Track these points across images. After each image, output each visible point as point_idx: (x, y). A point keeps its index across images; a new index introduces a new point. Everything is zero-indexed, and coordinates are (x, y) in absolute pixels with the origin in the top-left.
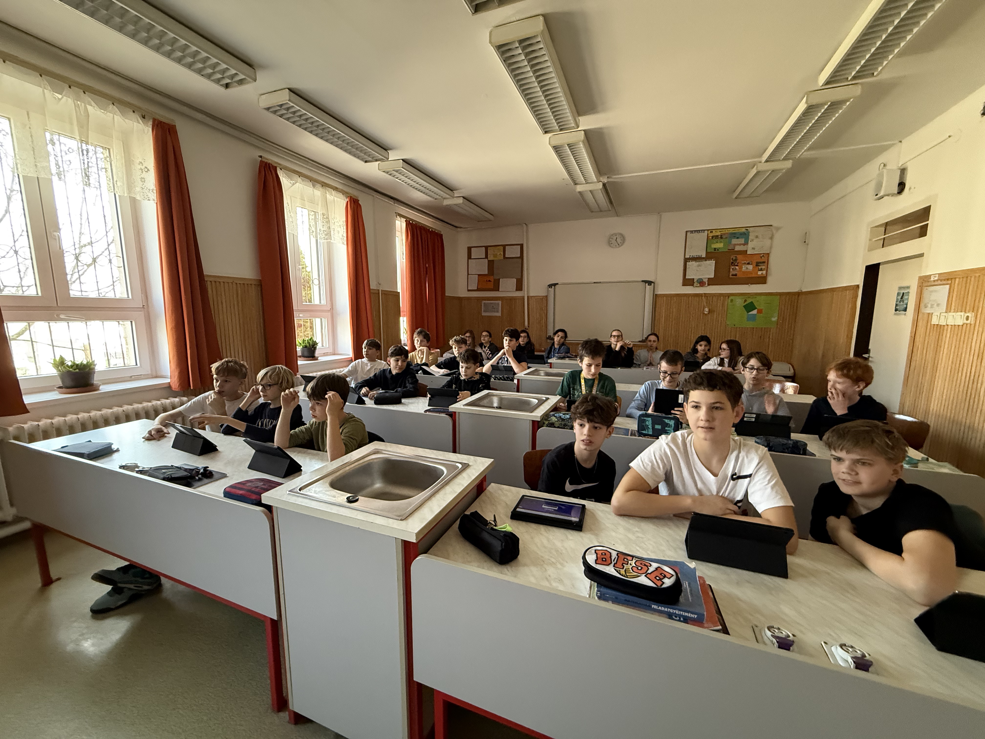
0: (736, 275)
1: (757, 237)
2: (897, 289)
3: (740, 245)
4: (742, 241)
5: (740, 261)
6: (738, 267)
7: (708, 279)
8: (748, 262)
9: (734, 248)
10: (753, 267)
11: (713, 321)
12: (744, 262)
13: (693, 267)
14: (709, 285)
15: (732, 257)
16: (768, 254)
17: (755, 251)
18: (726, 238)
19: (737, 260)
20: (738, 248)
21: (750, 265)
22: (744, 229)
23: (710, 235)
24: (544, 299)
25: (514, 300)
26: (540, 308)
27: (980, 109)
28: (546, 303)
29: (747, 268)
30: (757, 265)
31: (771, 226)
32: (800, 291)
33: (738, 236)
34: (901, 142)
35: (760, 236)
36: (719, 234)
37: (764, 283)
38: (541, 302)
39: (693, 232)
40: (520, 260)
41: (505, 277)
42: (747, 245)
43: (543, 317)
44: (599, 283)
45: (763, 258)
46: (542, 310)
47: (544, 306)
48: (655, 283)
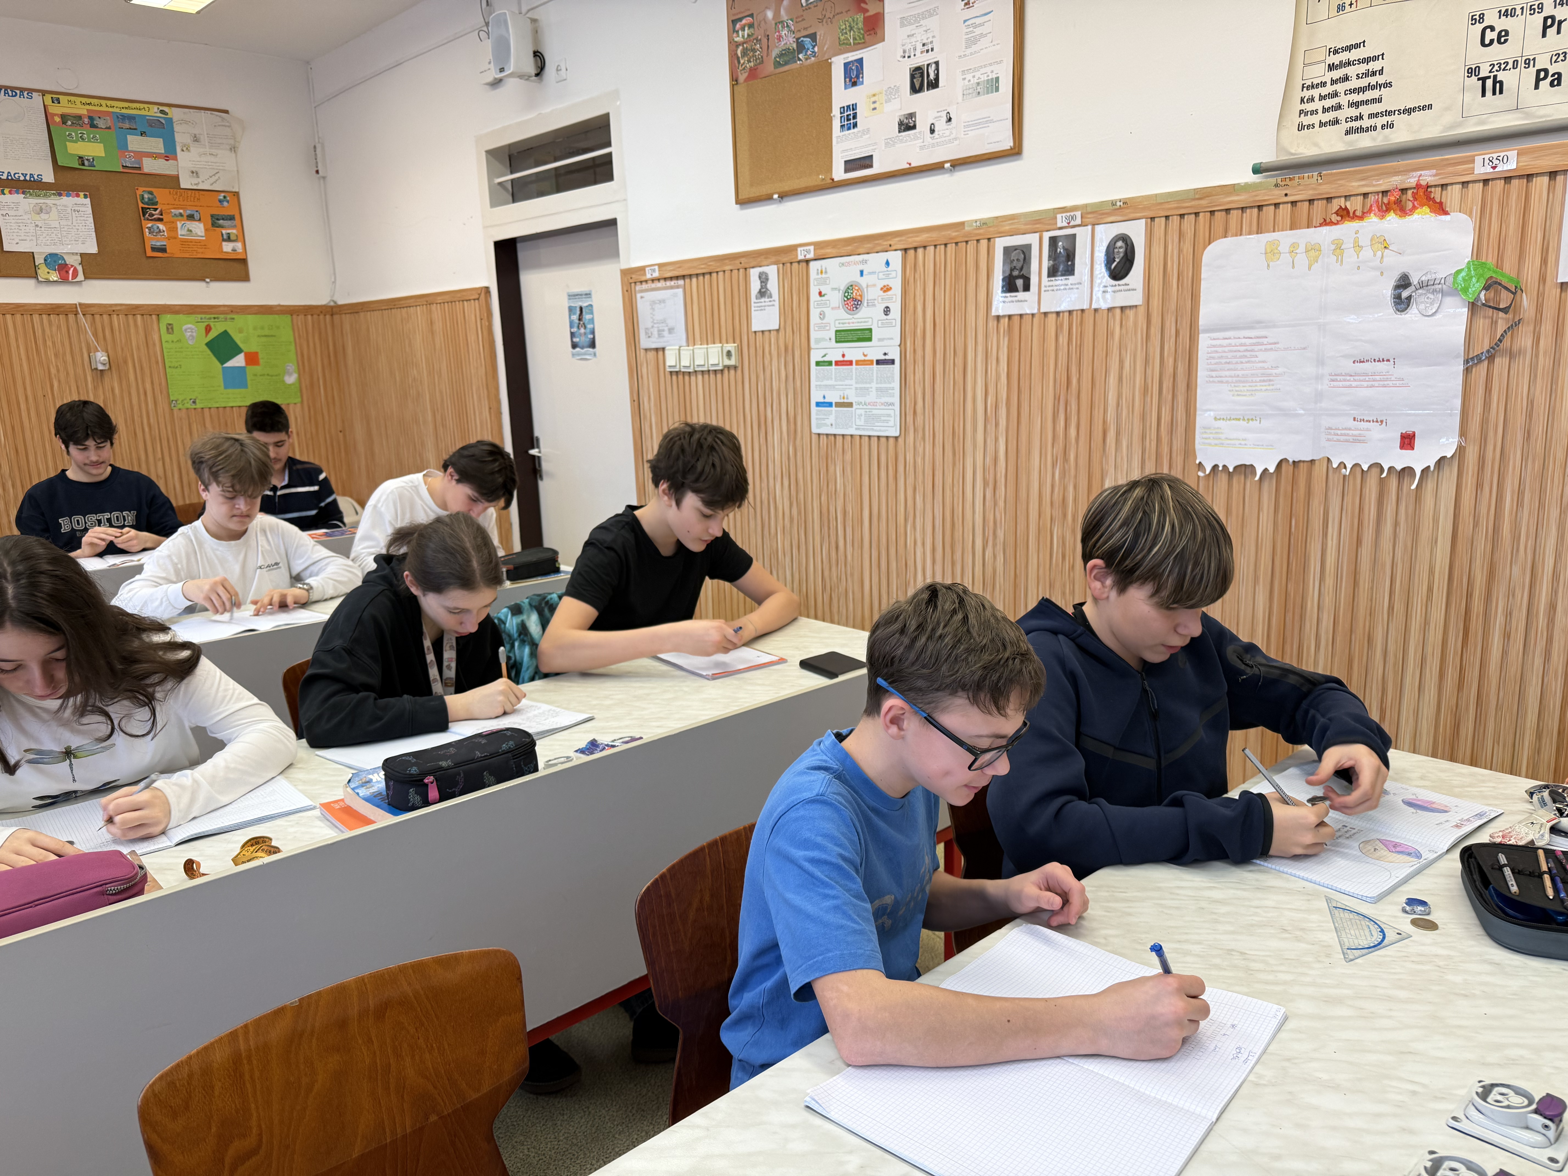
0: (163, 250)
2: (566, 298)
3: (155, 156)
4: (156, 145)
5: (164, 207)
6: (164, 225)
7: (79, 258)
8: (189, 212)
9: (141, 162)
10: (206, 230)
11: (130, 393)
12: (177, 212)
13: (21, 212)
14: (86, 278)
15: (139, 192)
16: (236, 194)
17: (200, 180)
18: (109, 128)
19: (156, 203)
20: (150, 166)
21: (197, 223)
22: (156, 110)
23: (52, 110)
29: (190, 231)
30: (215, 224)
31: (227, 112)
32: (331, 304)
33: (142, 128)
35: (204, 139)
36: (84, 113)
37: (244, 277)
42: (175, 159)
45: (226, 204)
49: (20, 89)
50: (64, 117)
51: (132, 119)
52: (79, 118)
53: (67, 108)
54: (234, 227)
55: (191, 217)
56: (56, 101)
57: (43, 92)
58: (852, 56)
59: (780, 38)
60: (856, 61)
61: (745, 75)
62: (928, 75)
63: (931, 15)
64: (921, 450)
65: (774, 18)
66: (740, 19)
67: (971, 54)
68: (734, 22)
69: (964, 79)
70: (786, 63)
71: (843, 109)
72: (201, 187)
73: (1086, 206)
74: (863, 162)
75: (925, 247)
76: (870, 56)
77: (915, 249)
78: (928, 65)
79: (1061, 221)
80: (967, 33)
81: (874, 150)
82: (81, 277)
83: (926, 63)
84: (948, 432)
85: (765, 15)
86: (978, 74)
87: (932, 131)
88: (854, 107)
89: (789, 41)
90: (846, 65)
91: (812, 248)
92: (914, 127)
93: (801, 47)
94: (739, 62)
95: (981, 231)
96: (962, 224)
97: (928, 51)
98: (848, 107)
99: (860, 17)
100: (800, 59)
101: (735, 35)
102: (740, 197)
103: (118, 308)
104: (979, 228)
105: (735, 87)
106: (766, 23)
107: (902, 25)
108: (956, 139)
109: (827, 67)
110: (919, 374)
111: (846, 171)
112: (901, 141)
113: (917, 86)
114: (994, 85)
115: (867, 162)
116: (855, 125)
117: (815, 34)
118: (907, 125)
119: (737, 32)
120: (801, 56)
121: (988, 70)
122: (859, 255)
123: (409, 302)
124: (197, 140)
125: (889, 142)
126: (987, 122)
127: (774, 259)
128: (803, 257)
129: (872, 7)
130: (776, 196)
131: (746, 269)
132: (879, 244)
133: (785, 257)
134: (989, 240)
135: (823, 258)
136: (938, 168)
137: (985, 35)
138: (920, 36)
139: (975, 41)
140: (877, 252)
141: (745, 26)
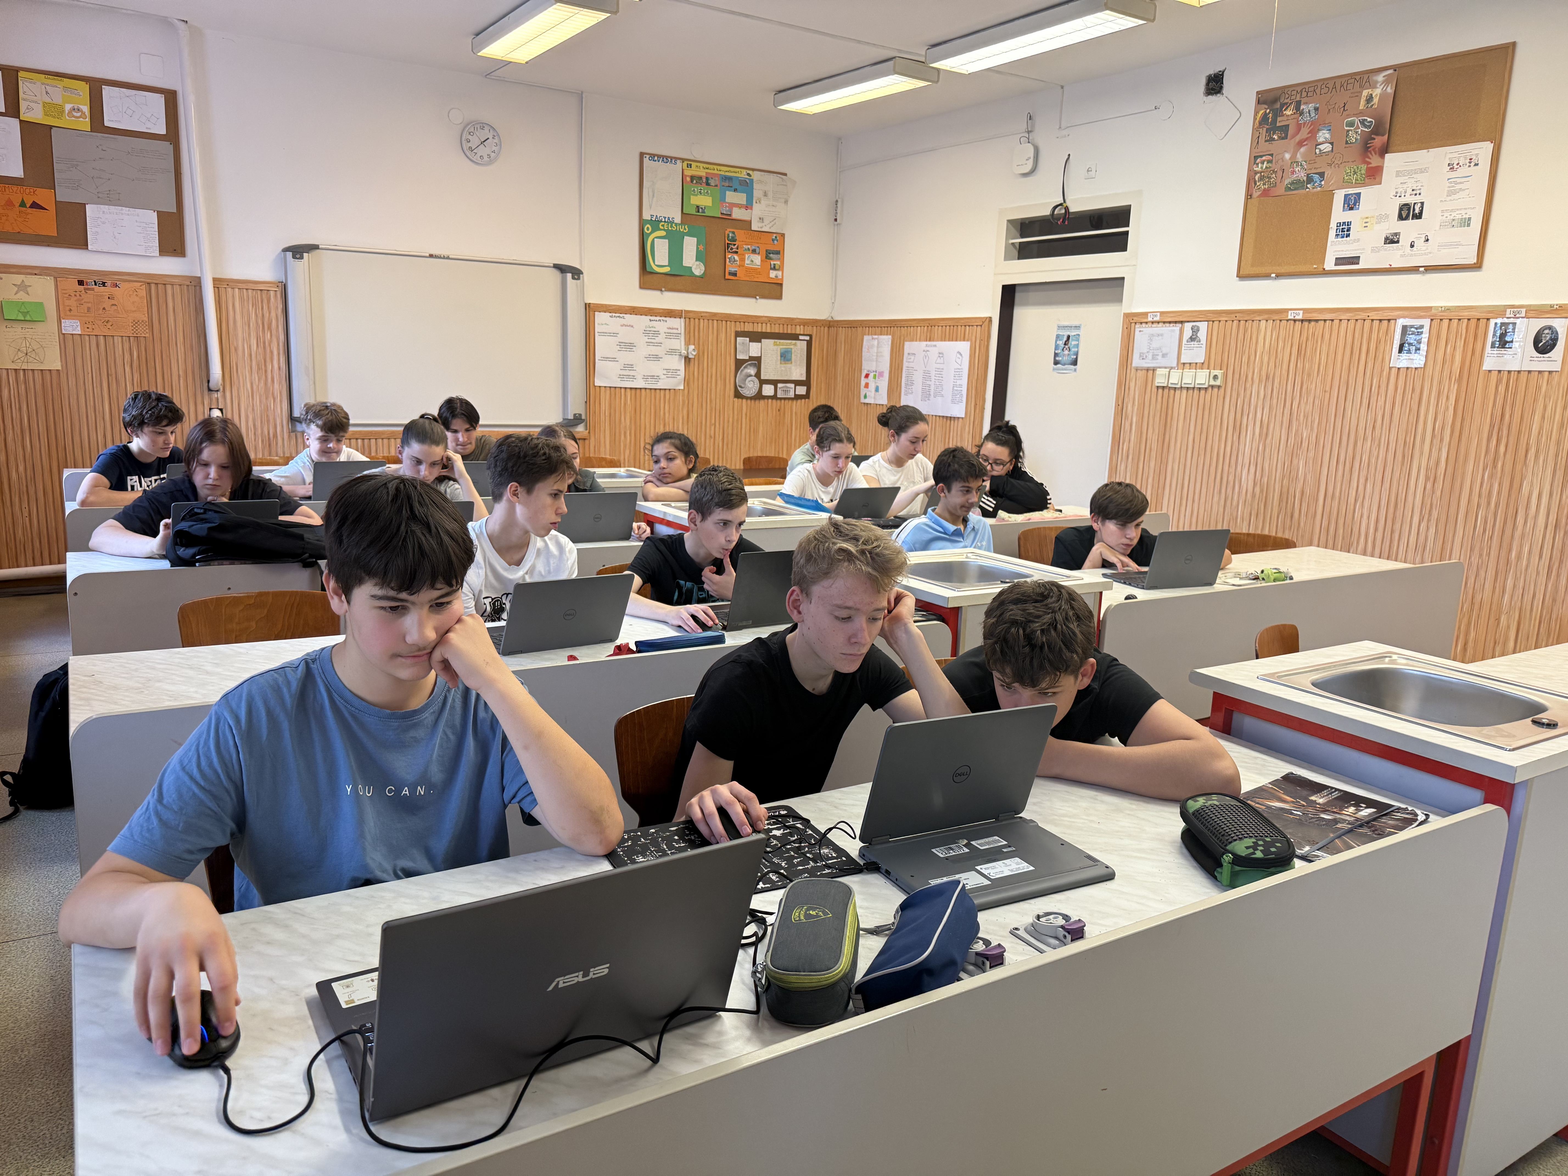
0: (736, 275)
1: (765, 194)
2: (1056, 328)
3: (739, 206)
4: (741, 198)
5: (740, 243)
6: (738, 256)
8: (753, 247)
9: (731, 211)
10: (762, 261)
11: (703, 376)
12: (746, 247)
15: (727, 232)
16: (783, 235)
17: (764, 224)
18: (716, 186)
19: (735, 241)
20: (737, 214)
21: (757, 256)
22: (745, 173)
23: (686, 173)
24: (272, 293)
25: (153, 286)
26: (260, 322)
27: (1204, 81)
28: (280, 306)
29: (752, 261)
30: (767, 257)
31: (785, 175)
32: (830, 319)
33: (735, 186)
34: (1062, 87)
35: (770, 194)
36: (704, 174)
37: (779, 297)
38: (262, 302)
39: (656, 158)
40: (167, 147)
41: (110, 202)
42: (751, 209)
43: (272, 352)
44: (444, 258)
45: (776, 242)
46: (270, 328)
47: (273, 314)
48: (582, 273)
49: (672, 158)
50: (692, 178)
51: (730, 179)
52: (700, 178)
53: (694, 171)
54: (779, 259)
55: (754, 251)
56: (689, 166)
57: (683, 160)
58: (1351, 191)
59: (1293, 172)
60: (1356, 194)
61: (1259, 193)
62: (1414, 210)
63: (1423, 172)
64: (1376, 454)
65: (1290, 159)
66: (1261, 156)
68: (1256, 158)
69: (1443, 216)
70: (1296, 189)
71: (1339, 224)
72: (763, 230)
73: (1530, 306)
74: (1351, 260)
75: (1397, 320)
76: (1367, 193)
77: (1389, 320)
78: (1415, 204)
79: (1509, 313)
80: (1449, 187)
81: (1361, 253)
83: (1413, 202)
85: (1284, 156)
86: (1454, 214)
87: (1412, 246)
88: (1349, 224)
89: (1301, 174)
90: (1346, 196)
91: (1301, 312)
92: (1398, 242)
93: (1310, 180)
94: (1255, 184)
95: (1444, 314)
96: (1430, 308)
97: (1416, 195)
98: (1344, 223)
99: (1364, 167)
100: (1307, 188)
101: (1255, 166)
102: (1241, 273)
103: (706, 314)
104: (1442, 311)
105: (1249, 200)
106: (1283, 161)
107: (1397, 176)
108: (1430, 253)
109: (1330, 195)
111: (1336, 265)
112: (1386, 250)
113: (1404, 216)
114: (1467, 222)
115: (1355, 260)
116: (1348, 236)
117: (1324, 173)
118: (1392, 240)
119: (1258, 164)
120: (1309, 186)
121: (1463, 212)
122: (1341, 320)
123: (910, 323)
124: (765, 195)
125: (1374, 250)
126: (1457, 245)
127: (1266, 316)
128: (1292, 318)
129: (1375, 161)
130: (1273, 275)
131: (1239, 321)
132: (1359, 315)
133: (1276, 315)
134: (1450, 320)
135: (1309, 319)
136: (1414, 270)
137: (1464, 190)
138: (1411, 184)
139: (1454, 193)
140: (1357, 320)
141: (1264, 161)
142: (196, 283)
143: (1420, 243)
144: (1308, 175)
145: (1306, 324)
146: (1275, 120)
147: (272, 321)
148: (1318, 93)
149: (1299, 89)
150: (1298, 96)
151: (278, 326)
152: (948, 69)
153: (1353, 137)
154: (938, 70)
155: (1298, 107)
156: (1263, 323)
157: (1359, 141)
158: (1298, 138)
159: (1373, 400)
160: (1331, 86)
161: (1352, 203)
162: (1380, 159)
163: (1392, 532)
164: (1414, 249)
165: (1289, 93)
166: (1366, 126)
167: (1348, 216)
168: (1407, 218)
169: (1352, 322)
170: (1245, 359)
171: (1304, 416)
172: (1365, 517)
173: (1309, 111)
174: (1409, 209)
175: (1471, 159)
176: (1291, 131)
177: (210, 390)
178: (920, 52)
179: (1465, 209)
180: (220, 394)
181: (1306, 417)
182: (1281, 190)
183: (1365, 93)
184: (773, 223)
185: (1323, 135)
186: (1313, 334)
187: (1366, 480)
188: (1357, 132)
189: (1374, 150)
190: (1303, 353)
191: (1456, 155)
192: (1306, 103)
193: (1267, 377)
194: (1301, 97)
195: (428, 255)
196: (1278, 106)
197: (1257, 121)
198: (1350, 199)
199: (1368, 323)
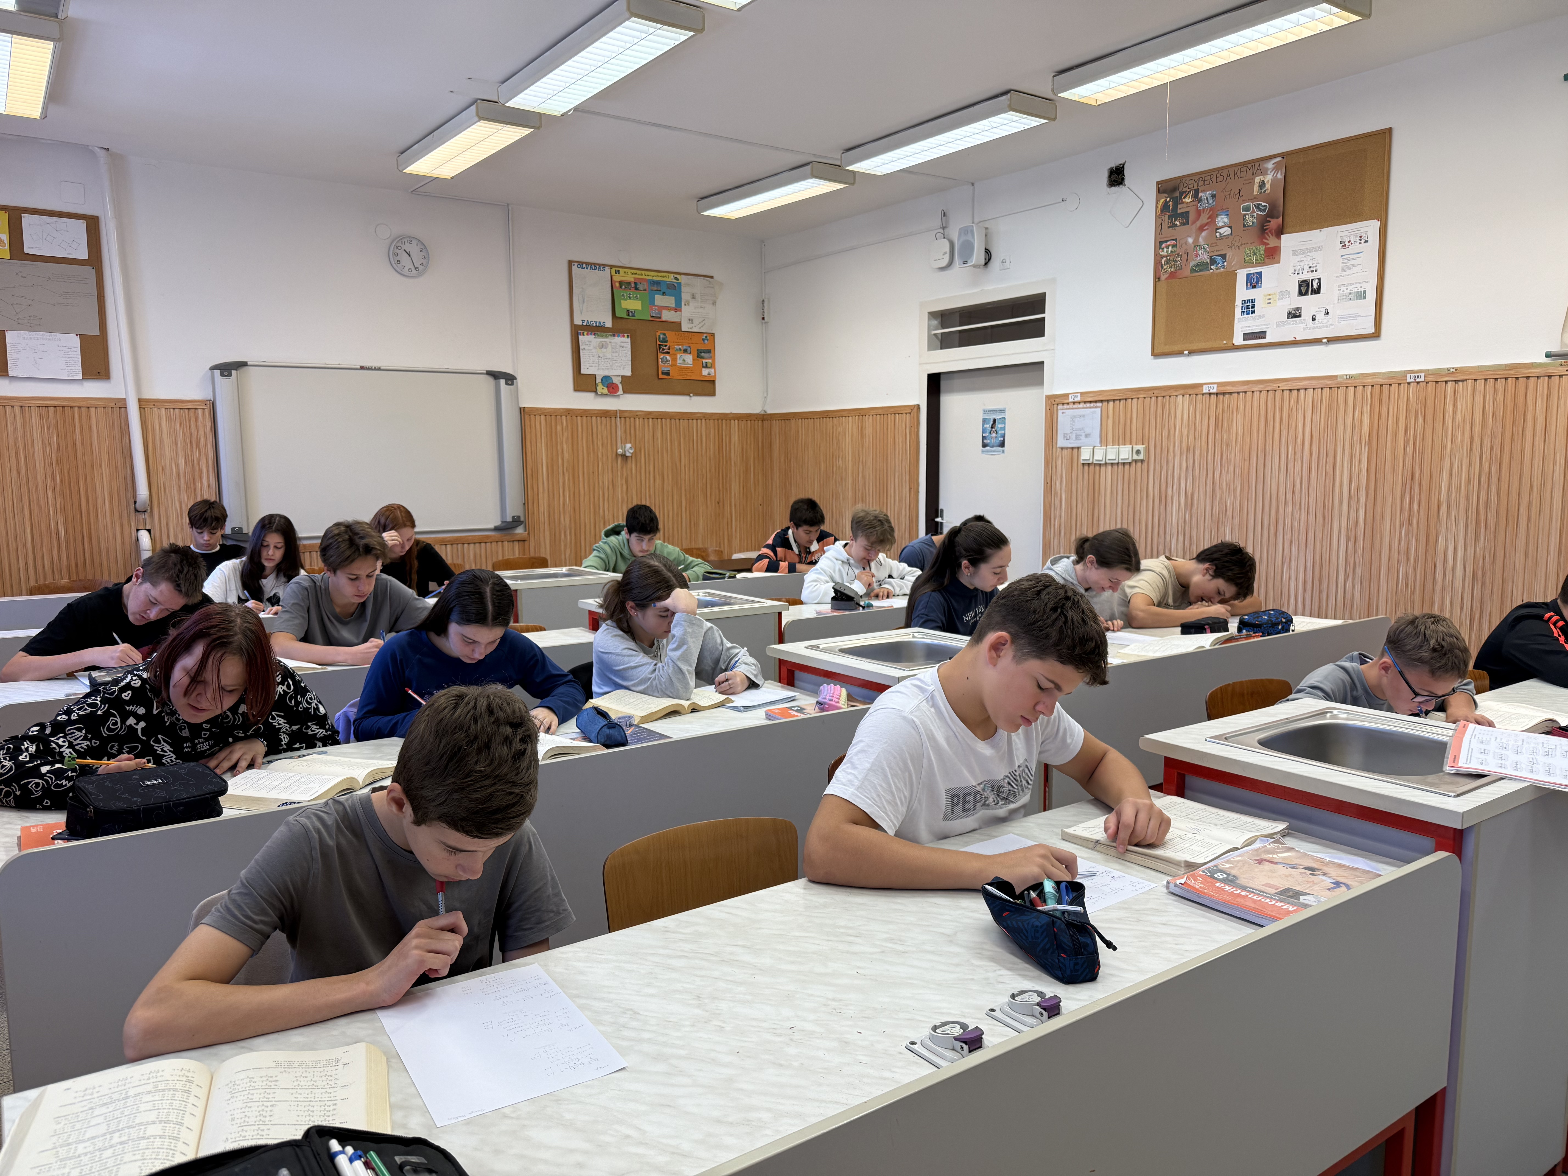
0: (668, 373)
2: (982, 412)
3: (669, 309)
4: (670, 301)
5: (672, 344)
6: (670, 356)
7: (620, 379)
8: (685, 347)
9: (661, 314)
10: (693, 360)
11: (641, 473)
12: (677, 347)
13: (591, 348)
14: (624, 392)
15: (658, 334)
16: (713, 335)
17: (693, 325)
18: (645, 290)
19: (666, 342)
20: (667, 316)
21: (688, 355)
22: (672, 277)
23: (615, 278)
24: (200, 412)
25: (76, 409)
26: (188, 441)
27: (1106, 175)
28: (209, 424)
29: (684, 360)
30: (699, 356)
31: (712, 277)
32: (763, 413)
33: (664, 289)
34: (973, 184)
35: (698, 296)
36: (632, 280)
37: (712, 393)
38: (190, 421)
39: (584, 266)
40: (89, 272)
41: (31, 328)
42: (681, 311)
43: (201, 471)
44: (375, 369)
45: (706, 341)
46: (198, 446)
47: (201, 432)
48: (516, 379)
49: (600, 265)
50: (621, 283)
51: (658, 283)
52: (629, 283)
53: (623, 277)
54: (710, 358)
55: (685, 351)
56: (618, 272)
57: (611, 267)
58: (1253, 270)
59: (1197, 255)
60: (1257, 273)
61: (1166, 276)
62: (1312, 286)
63: (1317, 251)
64: (1297, 517)
65: (1193, 243)
66: (1166, 241)
67: (1346, 275)
68: (1161, 243)
69: (1340, 290)
70: (1200, 271)
71: (1244, 302)
72: (693, 330)
73: (1428, 370)
74: (1258, 335)
75: (1306, 389)
76: (1267, 271)
77: (1298, 390)
78: (1312, 280)
79: (1409, 377)
80: (1343, 263)
81: (1267, 328)
82: (621, 392)
83: (1311, 278)
84: (1320, 505)
85: (1187, 241)
86: (1350, 288)
87: (1314, 319)
88: (1253, 301)
89: (1204, 257)
90: (1248, 275)
91: (1215, 386)
92: (1300, 316)
93: (1213, 261)
94: (1162, 267)
95: (1350, 382)
96: (1336, 376)
97: (1313, 271)
98: (1248, 301)
99: (1262, 248)
100: (1211, 269)
101: (1161, 250)
102: (1155, 351)
103: (640, 413)
104: (1347, 379)
105: (1158, 283)
106: (1186, 245)
107: (1294, 254)
108: (1331, 325)
109: (1234, 275)
110: (1298, 468)
111: (1244, 340)
112: (1290, 324)
113: (1303, 292)
114: (1362, 295)
115: (1262, 335)
116: (1253, 312)
117: (1225, 255)
118: (1295, 314)
119: (1163, 249)
120: (1212, 267)
121: (1358, 286)
122: (1253, 392)
123: (842, 413)
124: (693, 297)
125: (1279, 324)
126: (1356, 316)
127: (1182, 392)
128: (1207, 391)
129: (1272, 242)
130: (1186, 352)
131: (1157, 397)
132: (1270, 386)
133: (1192, 390)
134: (1355, 387)
135: (1223, 392)
136: (1317, 341)
137: (1357, 265)
138: (1307, 262)
139: (1349, 268)
140: (1268, 391)
141: (1169, 246)
142: (120, 405)
143: (1320, 317)
144: (1211, 257)
145: (1221, 397)
146: (1175, 208)
147: (200, 439)
148: (1214, 182)
149: (1196, 178)
150: (1196, 184)
151: (206, 444)
152: (863, 171)
153: (1250, 220)
154: (854, 173)
155: (1196, 194)
156: (1180, 397)
157: (1256, 224)
158: (1198, 224)
159: (1290, 466)
160: (1225, 174)
161: (1254, 282)
162: (1277, 240)
163: (1320, 592)
164: (1316, 322)
165: (1187, 182)
166: (1261, 210)
167: (1251, 294)
168: (1306, 294)
169: (1264, 393)
170: (1165, 433)
171: (1226, 485)
172: (1293, 578)
173: (1207, 198)
174: (1308, 285)
175: (1361, 237)
176: (1192, 217)
177: (136, 510)
178: (835, 157)
179: (1360, 283)
180: (147, 515)
181: (1228, 485)
182: (1187, 272)
183: (1258, 180)
184: (702, 324)
185: (1222, 220)
186: (1229, 406)
187: (1291, 542)
188: (1253, 216)
189: (1270, 231)
190: (1220, 424)
191: (1347, 233)
192: (1203, 191)
193: (1188, 449)
194: (1198, 186)
195: (358, 367)
196: (1177, 194)
197: (1159, 209)
198: (1252, 277)
199: (1278, 393)
